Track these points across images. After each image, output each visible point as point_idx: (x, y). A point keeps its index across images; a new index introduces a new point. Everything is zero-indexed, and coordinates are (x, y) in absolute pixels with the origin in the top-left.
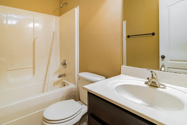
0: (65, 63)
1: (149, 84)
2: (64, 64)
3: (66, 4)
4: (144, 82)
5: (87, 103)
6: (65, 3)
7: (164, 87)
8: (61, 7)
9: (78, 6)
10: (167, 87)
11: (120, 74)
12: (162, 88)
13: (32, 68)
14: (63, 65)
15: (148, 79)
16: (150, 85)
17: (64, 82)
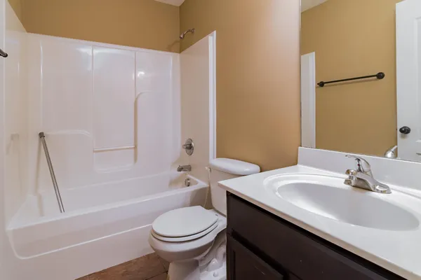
0: (191, 145)
1: (353, 184)
2: (189, 147)
3: (192, 31)
4: (344, 180)
5: (225, 212)
6: (189, 31)
7: (387, 191)
8: (181, 38)
9: (215, 32)
10: (392, 191)
11: (296, 163)
12: (382, 192)
13: (133, 150)
14: (187, 148)
15: (348, 172)
16: (355, 186)
17: (188, 179)
